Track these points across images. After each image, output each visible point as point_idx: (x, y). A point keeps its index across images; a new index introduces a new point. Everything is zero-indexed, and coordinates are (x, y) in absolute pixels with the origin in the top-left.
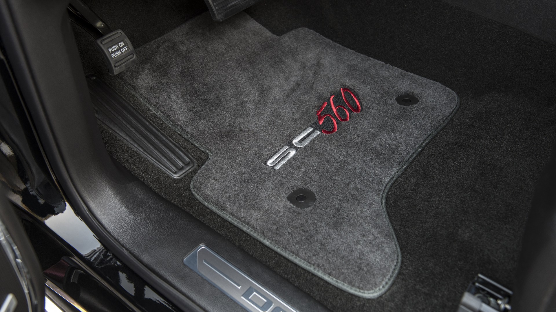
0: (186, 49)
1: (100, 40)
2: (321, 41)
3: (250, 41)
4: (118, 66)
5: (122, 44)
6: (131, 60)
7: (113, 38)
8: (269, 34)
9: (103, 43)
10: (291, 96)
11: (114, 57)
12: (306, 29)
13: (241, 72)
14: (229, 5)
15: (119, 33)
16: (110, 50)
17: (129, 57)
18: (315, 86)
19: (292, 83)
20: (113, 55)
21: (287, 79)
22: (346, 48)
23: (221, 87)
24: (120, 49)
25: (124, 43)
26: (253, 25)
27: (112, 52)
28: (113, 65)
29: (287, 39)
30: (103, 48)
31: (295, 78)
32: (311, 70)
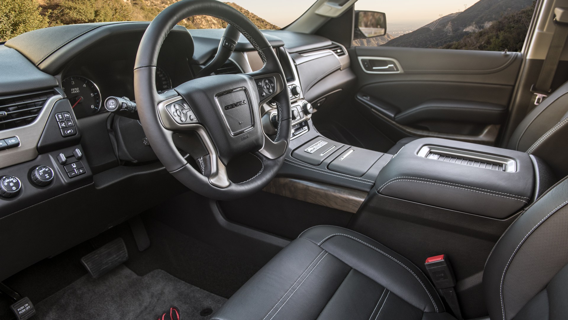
0: (81, 292)
1: (13, 305)
2: (167, 277)
3: (122, 282)
4: (22, 318)
5: (27, 305)
6: (32, 313)
7: (21, 302)
8: (135, 276)
9: (15, 306)
10: (140, 316)
11: (21, 313)
12: (160, 270)
13: (112, 304)
14: (102, 269)
15: (27, 298)
16: (18, 310)
17: (30, 312)
18: (155, 308)
19: (143, 307)
20: (20, 313)
21: (140, 305)
22: (181, 280)
23: (98, 315)
24: (25, 308)
25: (28, 304)
26: (127, 271)
27: (20, 311)
28: (19, 318)
29: (146, 279)
30: (14, 309)
31: (145, 304)
32: (156, 297)
